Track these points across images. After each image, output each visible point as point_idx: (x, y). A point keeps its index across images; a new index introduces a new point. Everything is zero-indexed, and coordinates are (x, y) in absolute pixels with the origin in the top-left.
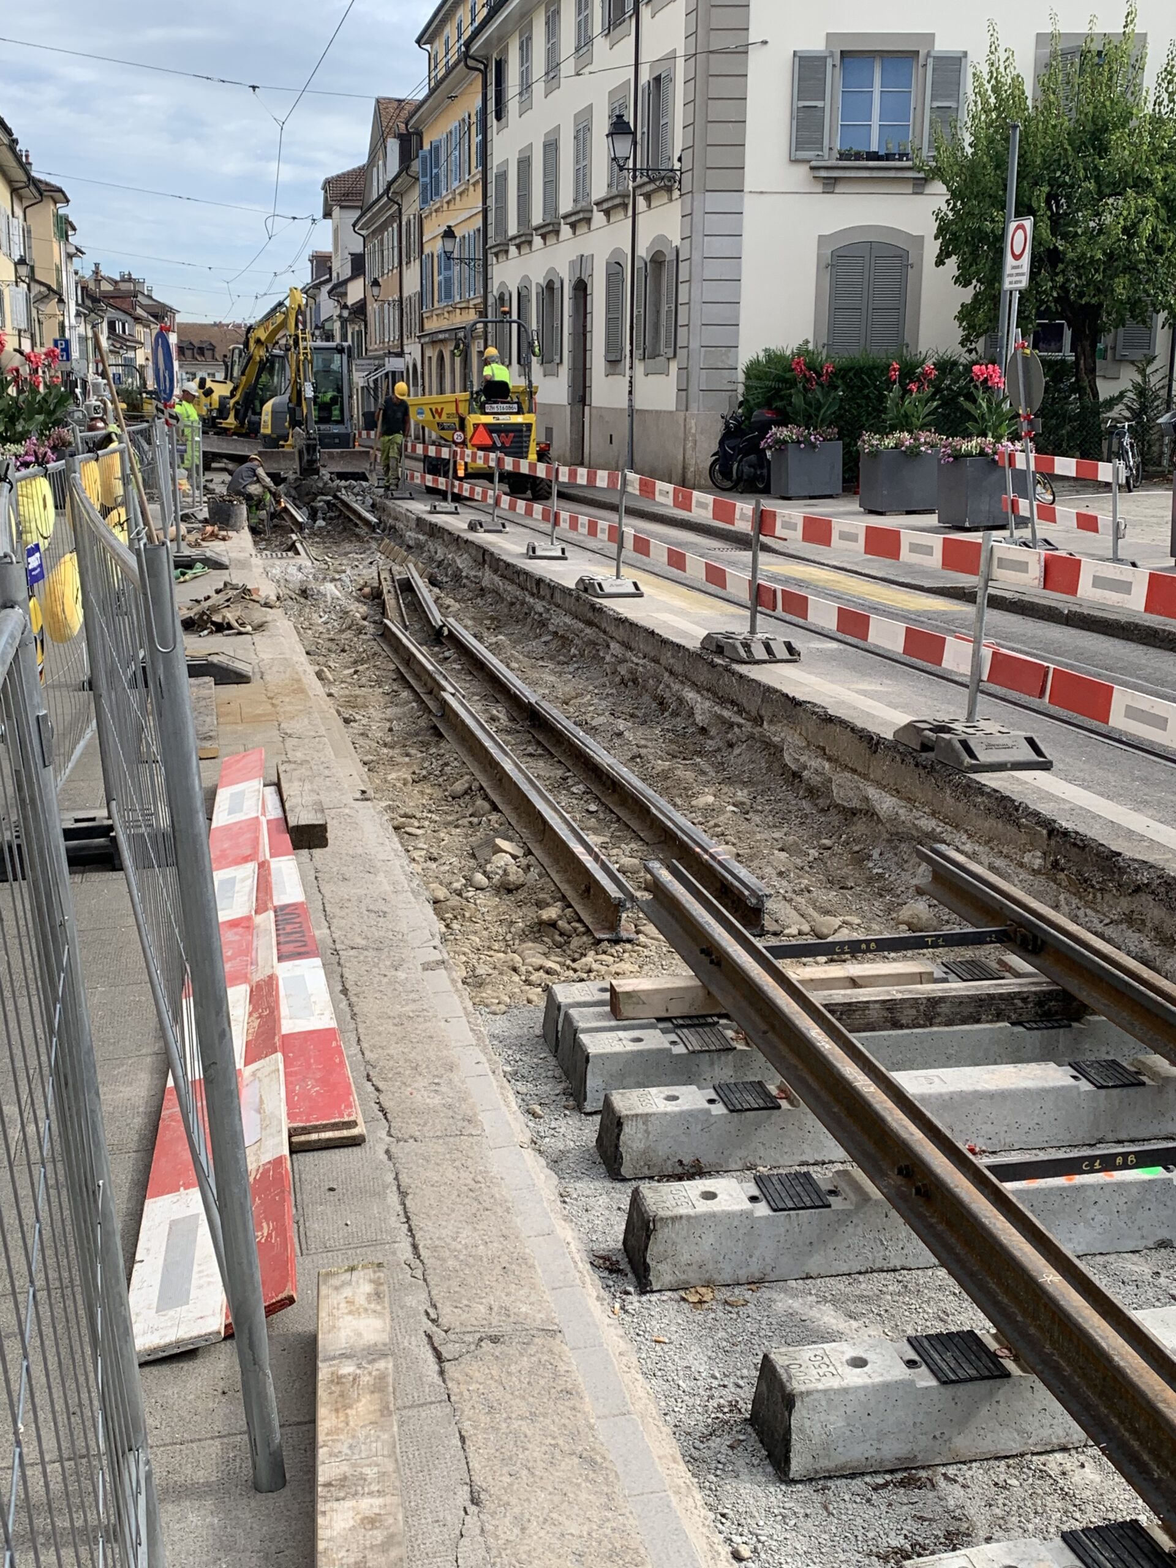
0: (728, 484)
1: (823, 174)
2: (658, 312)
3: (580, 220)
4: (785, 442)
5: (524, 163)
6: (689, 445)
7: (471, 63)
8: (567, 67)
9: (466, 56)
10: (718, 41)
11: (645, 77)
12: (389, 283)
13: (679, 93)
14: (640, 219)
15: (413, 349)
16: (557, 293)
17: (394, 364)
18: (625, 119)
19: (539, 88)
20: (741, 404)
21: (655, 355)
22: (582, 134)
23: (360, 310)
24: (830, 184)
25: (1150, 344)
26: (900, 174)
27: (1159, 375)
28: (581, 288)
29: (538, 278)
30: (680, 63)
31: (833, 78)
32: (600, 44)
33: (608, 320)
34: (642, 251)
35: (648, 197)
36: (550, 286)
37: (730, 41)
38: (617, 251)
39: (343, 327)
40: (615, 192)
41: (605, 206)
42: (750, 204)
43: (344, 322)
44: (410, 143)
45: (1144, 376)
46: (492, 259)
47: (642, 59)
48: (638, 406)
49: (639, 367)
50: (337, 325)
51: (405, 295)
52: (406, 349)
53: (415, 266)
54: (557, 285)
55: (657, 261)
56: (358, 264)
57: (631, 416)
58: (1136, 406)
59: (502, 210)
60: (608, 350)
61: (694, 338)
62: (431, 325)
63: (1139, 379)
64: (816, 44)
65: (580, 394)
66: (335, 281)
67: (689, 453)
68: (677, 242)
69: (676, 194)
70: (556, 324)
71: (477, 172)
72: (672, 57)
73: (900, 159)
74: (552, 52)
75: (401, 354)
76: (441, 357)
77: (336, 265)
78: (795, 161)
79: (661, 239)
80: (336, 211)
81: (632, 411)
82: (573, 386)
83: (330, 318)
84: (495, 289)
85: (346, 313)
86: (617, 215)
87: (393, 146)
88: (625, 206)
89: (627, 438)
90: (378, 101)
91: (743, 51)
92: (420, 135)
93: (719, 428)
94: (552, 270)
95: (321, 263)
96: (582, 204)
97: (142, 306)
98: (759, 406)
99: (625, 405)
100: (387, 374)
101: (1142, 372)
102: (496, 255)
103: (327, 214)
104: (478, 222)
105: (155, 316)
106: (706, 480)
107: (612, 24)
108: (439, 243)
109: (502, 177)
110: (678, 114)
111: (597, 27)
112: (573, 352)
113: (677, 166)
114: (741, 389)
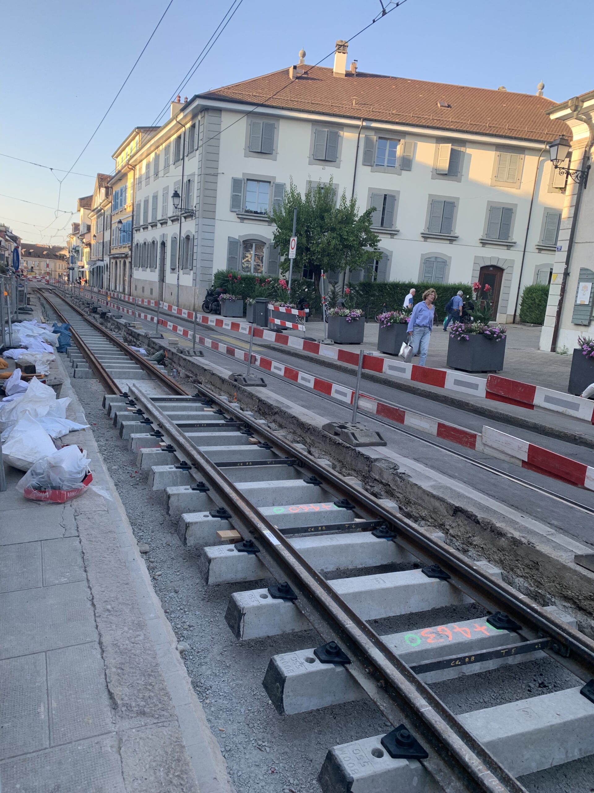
0: (208, 311)
1: (240, 216)
2: (187, 255)
3: (164, 223)
4: (225, 299)
5: (146, 202)
6: (196, 298)
7: (130, 166)
8: (161, 174)
9: (128, 164)
10: (208, 171)
11: (185, 180)
12: (99, 236)
13: (195, 186)
14: (182, 224)
15: (107, 259)
16: (156, 245)
17: (100, 264)
18: (178, 192)
19: (152, 179)
20: (212, 286)
21: (186, 268)
22: (165, 195)
23: (89, 244)
24: (242, 219)
25: (337, 278)
26: (264, 219)
27: (339, 287)
28: (163, 244)
29: (150, 240)
30: (196, 176)
31: (244, 187)
32: (172, 167)
33: (172, 255)
34: (183, 235)
35: (185, 217)
36: (153, 242)
37: (212, 171)
38: (175, 234)
39: (83, 249)
40: (175, 214)
41: (172, 219)
42: (217, 223)
44: (109, 190)
45: (334, 288)
46: (134, 232)
47: (185, 174)
48: (180, 284)
49: (181, 272)
50: (81, 248)
51: (105, 241)
53: (109, 231)
54: (156, 242)
55: (188, 238)
56: (89, 229)
57: (178, 287)
58: (332, 296)
59: (138, 215)
60: (171, 265)
61: (198, 264)
62: (113, 252)
63: (333, 288)
64: (240, 176)
65: (162, 279)
66: (80, 234)
67: (196, 300)
68: (194, 233)
69: (194, 218)
70: (155, 255)
72: (193, 174)
73: (264, 214)
75: (103, 260)
76: (116, 263)
77: (81, 228)
78: (232, 211)
79: (189, 231)
80: (82, 209)
81: (178, 286)
82: (160, 276)
84: (135, 242)
85: (84, 245)
86: (175, 222)
87: (103, 190)
88: (178, 220)
89: (176, 294)
90: (99, 175)
91: (216, 175)
92: (112, 188)
93: (206, 293)
94: (154, 237)
95: (76, 227)
96: (165, 217)
97: (8, 236)
98: (218, 287)
99: (176, 283)
100: (97, 267)
101: (334, 286)
102: (136, 230)
103: (79, 210)
104: (131, 219)
105: (13, 240)
106: (201, 309)
107: (176, 161)
108: (117, 225)
110: (195, 193)
111: (171, 162)
112: (160, 264)
113: (194, 209)
114: (213, 282)
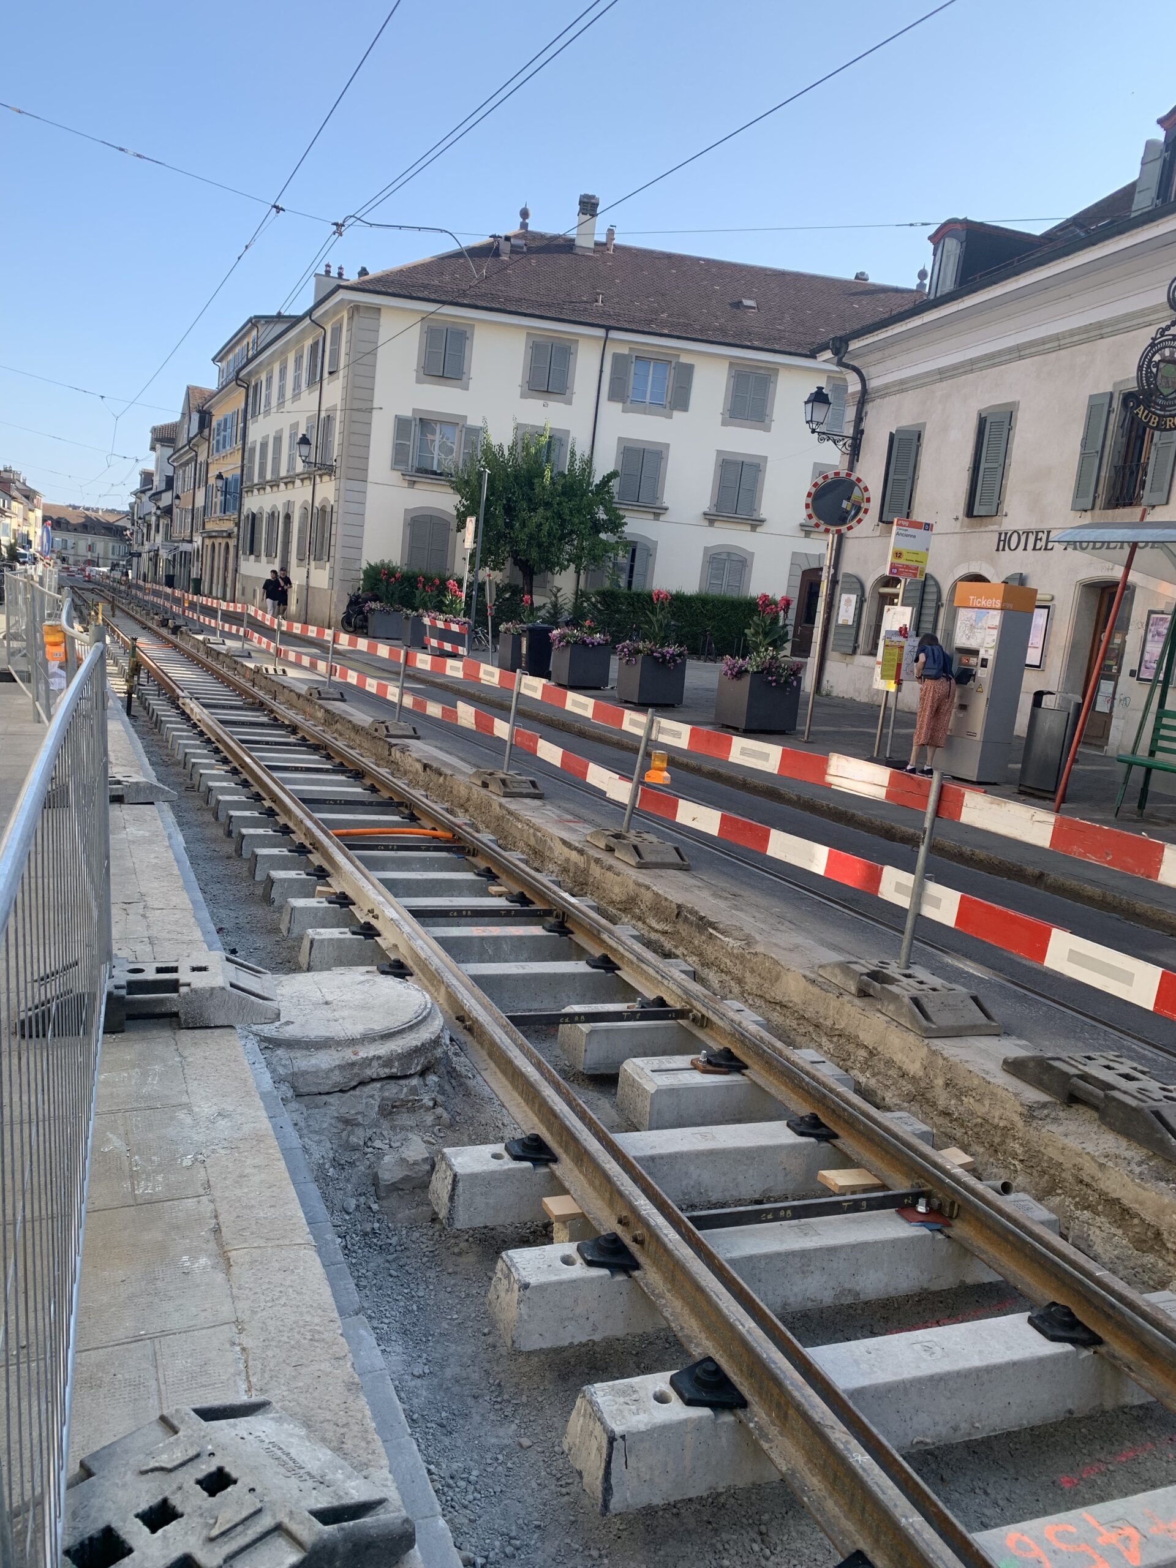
0: (353, 630)
1: (408, 478)
2: (322, 537)
3: (289, 482)
4: (375, 610)
5: (264, 445)
6: (333, 607)
7: (239, 382)
8: (289, 398)
9: (237, 378)
10: (357, 405)
11: (323, 414)
12: (186, 497)
13: (337, 427)
14: (317, 487)
15: (198, 540)
16: (276, 519)
17: (186, 547)
19: (274, 406)
20: (359, 589)
21: (320, 559)
22: (293, 437)
23: (168, 511)
24: (412, 484)
28: (288, 517)
29: (267, 509)
30: (338, 413)
31: (416, 431)
32: (304, 391)
33: (299, 536)
34: (317, 504)
35: (321, 476)
36: (273, 513)
37: (364, 405)
38: (306, 501)
39: (158, 520)
40: (306, 470)
41: (301, 477)
42: (371, 489)
43: (158, 517)
44: (205, 418)
46: (244, 493)
47: (322, 405)
48: (312, 584)
49: (313, 563)
50: (154, 518)
51: (196, 507)
52: (195, 539)
53: (203, 489)
54: (276, 515)
55: (323, 509)
56: (170, 483)
57: (308, 590)
59: (251, 469)
60: (298, 554)
61: (337, 552)
62: (209, 527)
64: (408, 413)
66: (154, 490)
67: (332, 612)
68: (332, 502)
69: (333, 478)
70: (275, 536)
71: (240, 443)
72: (335, 408)
74: (282, 389)
76: (213, 546)
77: (156, 479)
78: (393, 469)
79: (325, 499)
80: (158, 446)
81: (308, 587)
83: (150, 513)
84: (245, 512)
85: (159, 512)
86: (307, 482)
87: (196, 417)
88: (310, 478)
89: (305, 602)
90: (188, 388)
91: (370, 411)
92: (211, 415)
93: (346, 601)
94: (274, 506)
95: (147, 477)
96: (291, 473)
97: (18, 489)
98: (367, 590)
99: (305, 583)
102: (247, 492)
103: (153, 448)
104: (238, 471)
105: (27, 497)
106: (343, 627)
107: (311, 383)
108: (215, 480)
109: (253, 449)
110: (337, 438)
112: (283, 552)
113: (335, 464)
114: (361, 582)
